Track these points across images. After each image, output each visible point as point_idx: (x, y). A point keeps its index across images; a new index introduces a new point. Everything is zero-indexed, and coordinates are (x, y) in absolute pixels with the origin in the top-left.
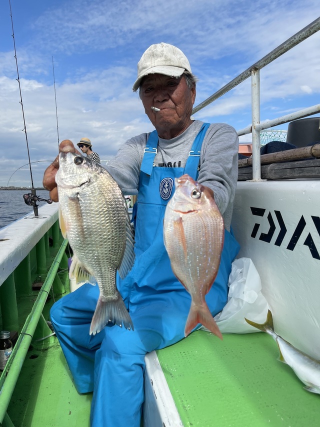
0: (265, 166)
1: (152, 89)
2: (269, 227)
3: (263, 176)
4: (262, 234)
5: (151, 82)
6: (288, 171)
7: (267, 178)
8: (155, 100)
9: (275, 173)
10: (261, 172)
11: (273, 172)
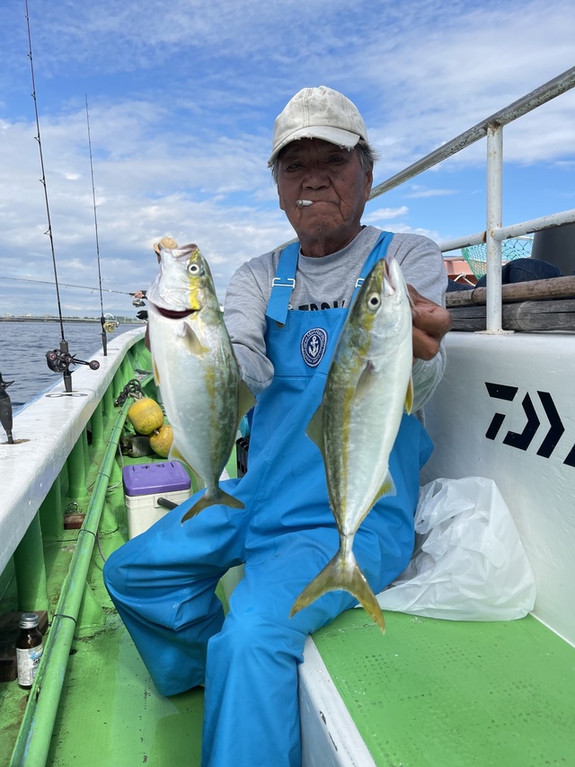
0: (509, 306)
1: (299, 165)
2: (526, 421)
3: (506, 325)
4: (510, 433)
5: (300, 154)
6: (562, 316)
7: (514, 327)
8: (305, 185)
9: (533, 320)
10: (503, 317)
11: (529, 317)
